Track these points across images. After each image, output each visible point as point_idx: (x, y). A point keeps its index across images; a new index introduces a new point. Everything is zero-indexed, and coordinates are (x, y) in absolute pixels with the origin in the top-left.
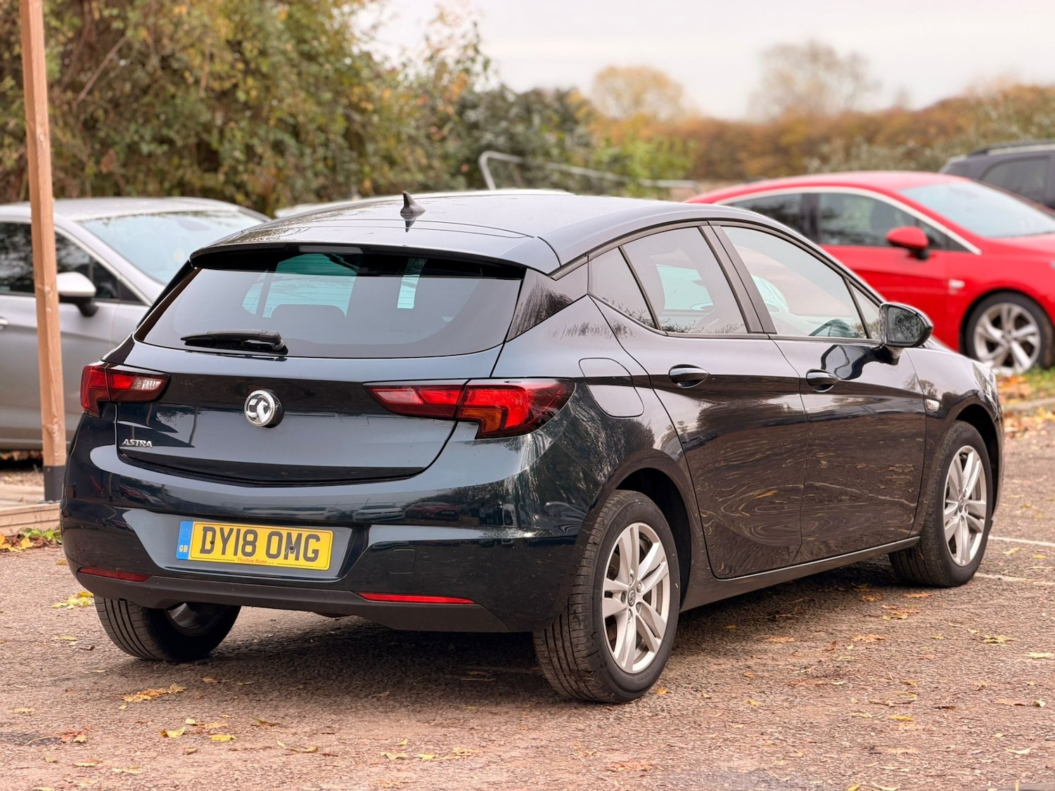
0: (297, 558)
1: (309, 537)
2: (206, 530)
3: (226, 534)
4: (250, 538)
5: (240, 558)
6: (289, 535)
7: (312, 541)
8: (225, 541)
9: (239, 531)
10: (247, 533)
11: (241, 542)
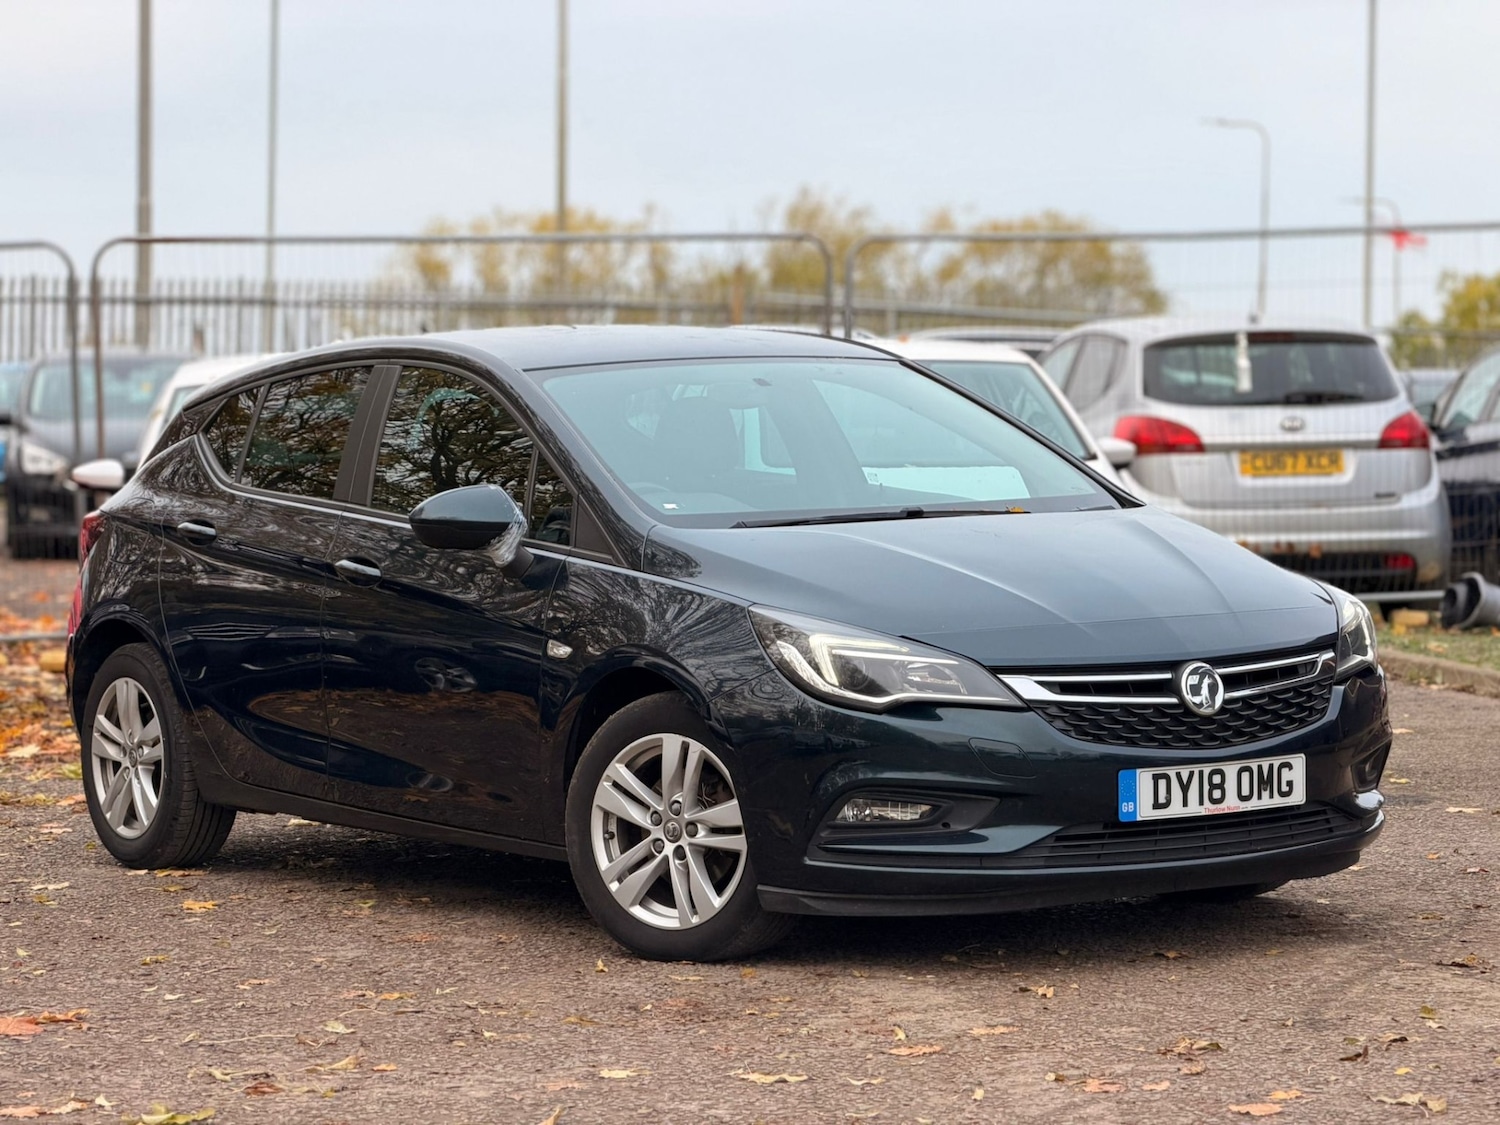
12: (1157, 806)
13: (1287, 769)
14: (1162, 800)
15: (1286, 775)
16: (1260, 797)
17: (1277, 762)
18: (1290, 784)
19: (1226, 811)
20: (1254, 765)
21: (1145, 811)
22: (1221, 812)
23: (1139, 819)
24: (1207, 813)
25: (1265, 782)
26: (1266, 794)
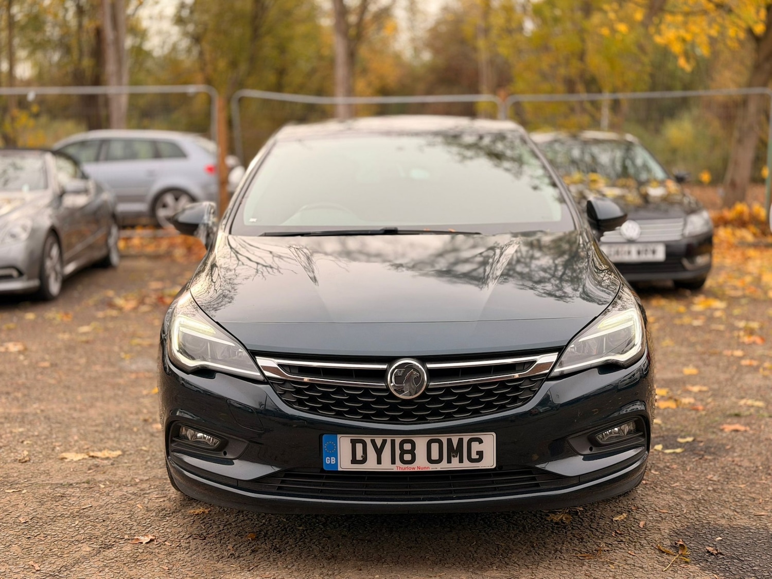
12: (354, 461)
13: (478, 443)
14: (359, 456)
15: (476, 447)
16: (449, 461)
17: (466, 438)
18: (480, 454)
19: (416, 470)
20: (444, 439)
21: (345, 463)
22: (412, 470)
23: (340, 469)
24: (399, 470)
25: (455, 451)
26: (455, 460)
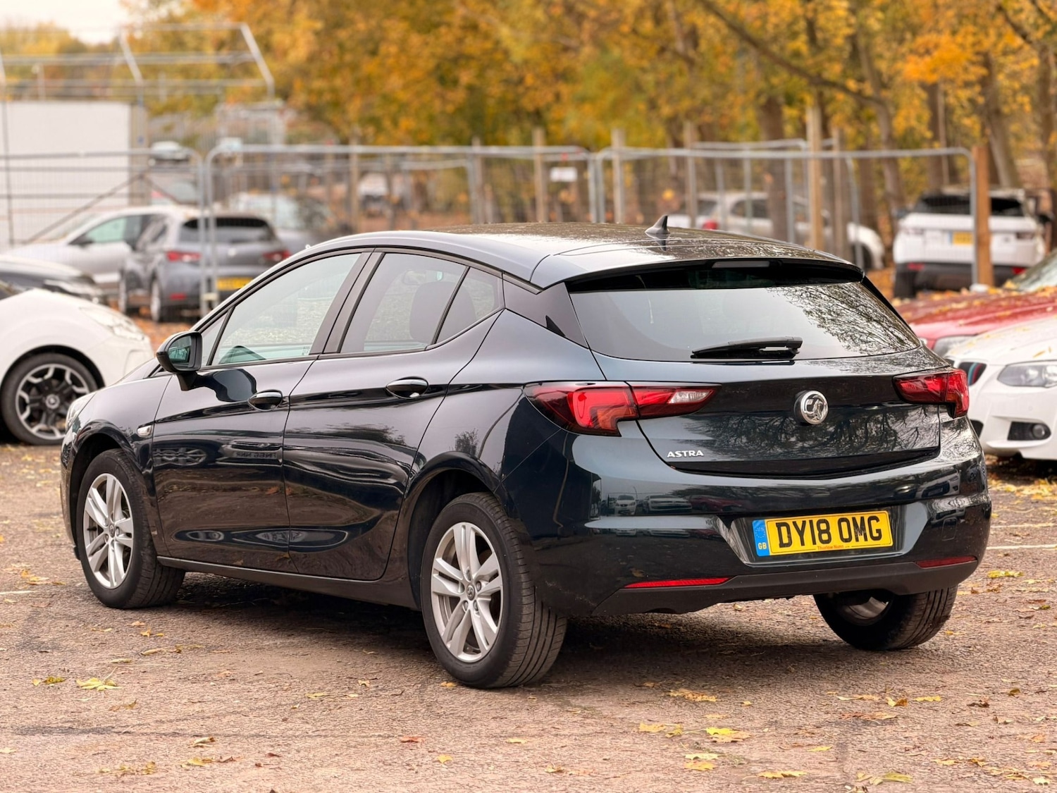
0: (866, 539)
1: (870, 519)
2: (779, 526)
3: (800, 526)
4: (823, 527)
5: (820, 547)
6: (854, 519)
7: (873, 522)
8: (801, 533)
9: (811, 522)
10: (819, 522)
11: (816, 532)
